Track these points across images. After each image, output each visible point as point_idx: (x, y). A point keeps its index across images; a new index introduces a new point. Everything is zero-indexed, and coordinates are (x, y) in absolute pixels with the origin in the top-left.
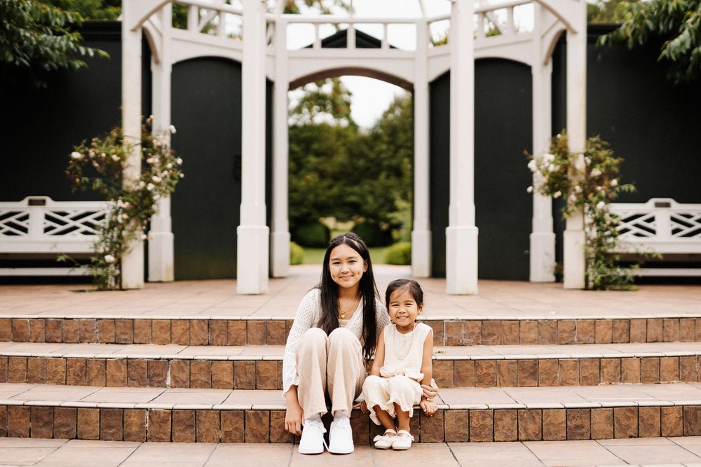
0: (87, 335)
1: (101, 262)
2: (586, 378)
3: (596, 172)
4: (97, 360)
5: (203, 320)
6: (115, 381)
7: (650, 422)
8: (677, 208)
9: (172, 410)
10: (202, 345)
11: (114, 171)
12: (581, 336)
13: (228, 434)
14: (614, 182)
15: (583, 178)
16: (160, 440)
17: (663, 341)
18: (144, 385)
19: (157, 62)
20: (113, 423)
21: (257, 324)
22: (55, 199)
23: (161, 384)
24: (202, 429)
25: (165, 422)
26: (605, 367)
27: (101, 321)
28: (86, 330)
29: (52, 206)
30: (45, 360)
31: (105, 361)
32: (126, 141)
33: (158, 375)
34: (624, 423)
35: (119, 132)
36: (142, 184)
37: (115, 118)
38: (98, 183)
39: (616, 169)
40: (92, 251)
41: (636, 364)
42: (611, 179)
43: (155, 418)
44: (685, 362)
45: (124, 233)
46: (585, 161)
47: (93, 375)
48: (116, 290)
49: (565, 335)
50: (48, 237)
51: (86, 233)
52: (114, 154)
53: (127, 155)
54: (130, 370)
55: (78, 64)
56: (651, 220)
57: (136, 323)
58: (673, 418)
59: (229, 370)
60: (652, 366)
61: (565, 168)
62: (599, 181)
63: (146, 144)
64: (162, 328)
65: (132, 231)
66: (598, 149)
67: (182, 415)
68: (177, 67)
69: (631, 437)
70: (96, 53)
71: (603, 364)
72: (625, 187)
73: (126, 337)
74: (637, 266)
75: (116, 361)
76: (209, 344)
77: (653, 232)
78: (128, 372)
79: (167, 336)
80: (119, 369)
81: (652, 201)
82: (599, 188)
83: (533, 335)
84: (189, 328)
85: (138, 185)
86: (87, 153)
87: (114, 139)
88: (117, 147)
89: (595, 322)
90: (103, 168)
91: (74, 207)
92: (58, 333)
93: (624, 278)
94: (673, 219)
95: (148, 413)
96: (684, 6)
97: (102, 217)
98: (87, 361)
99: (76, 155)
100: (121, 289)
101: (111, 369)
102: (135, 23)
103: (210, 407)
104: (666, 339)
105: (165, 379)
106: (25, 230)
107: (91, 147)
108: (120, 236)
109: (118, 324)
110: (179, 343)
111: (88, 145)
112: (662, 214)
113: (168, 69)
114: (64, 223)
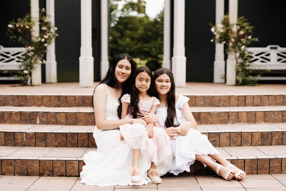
0: (6, 102)
1: (22, 73)
2: (222, 121)
3: (242, 33)
4: (7, 112)
5: (56, 96)
6: (15, 122)
7: (247, 139)
8: (280, 50)
9: (35, 133)
10: (56, 107)
11: (27, 33)
12: (223, 103)
13: (59, 143)
14: (250, 37)
15: (236, 35)
16: (30, 146)
17: (261, 106)
18: (28, 123)
20: (10, 138)
21: (79, 97)
22: (4, 47)
23: (35, 123)
24: (48, 141)
25: (32, 138)
26: (231, 116)
27: (12, 97)
28: (6, 101)
29: (3, 49)
31: (11, 113)
32: (33, 20)
33: (34, 119)
34: (235, 139)
35: (29, 16)
36: (40, 39)
38: (20, 39)
39: (250, 31)
40: (19, 69)
41: (245, 115)
42: (248, 36)
43: (28, 136)
44: (267, 114)
45: (32, 61)
46: (237, 28)
47: (6, 119)
48: (31, 86)
49: (216, 103)
50: (1, 63)
51: (18, 62)
52: (27, 25)
53: (32, 26)
54: (21, 116)
56: (268, 55)
57: (27, 97)
58: (257, 138)
59: (64, 117)
60: (253, 116)
61: (228, 31)
62: (243, 36)
63: (41, 21)
64: (38, 99)
65: (36, 60)
66: (243, 22)
67: (39, 135)
69: (238, 146)
71: (230, 115)
72: (254, 39)
73: (23, 103)
74: (260, 75)
75: (15, 113)
76: (59, 106)
77: (269, 60)
78: (21, 118)
79: (41, 103)
80: (17, 116)
81: (269, 47)
82: (243, 40)
83: (202, 103)
84: (50, 99)
85: (38, 39)
86: (15, 25)
87: (27, 19)
88: (28, 22)
89: (230, 97)
90: (22, 32)
91: (13, 50)
93: (253, 81)
94: (278, 55)
95: (25, 134)
98: (3, 113)
99: (10, 26)
101: (13, 116)
103: (51, 132)
104: (262, 105)
105: (37, 120)
107: (17, 22)
108: (31, 62)
109: (19, 97)
110: (46, 106)
111: (16, 22)
112: (273, 52)
114: (8, 57)
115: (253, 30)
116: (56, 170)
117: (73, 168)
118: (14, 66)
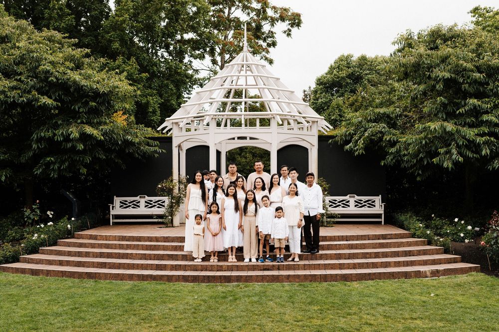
4: (178, 246)
8: (357, 198)
19: (181, 150)
22: (148, 196)
29: (147, 198)
31: (180, 246)
32: (174, 181)
35: (172, 178)
36: (179, 194)
37: (171, 174)
48: (171, 227)
50: (146, 209)
51: (159, 207)
52: (171, 185)
53: (174, 186)
55: (156, 155)
56: (349, 201)
63: (180, 182)
65: (176, 209)
66: (322, 182)
68: (188, 151)
70: (162, 151)
77: (349, 206)
81: (349, 195)
86: (162, 185)
87: (170, 180)
88: (172, 183)
91: (155, 199)
94: (355, 201)
97: (164, 202)
98: (176, 246)
99: (159, 186)
100: (173, 227)
102: (177, 145)
106: (139, 206)
111: (163, 183)
112: (352, 200)
113: (185, 152)
114: (151, 204)
115: (329, 187)
116: (208, 269)
117: (215, 268)
118: (156, 211)
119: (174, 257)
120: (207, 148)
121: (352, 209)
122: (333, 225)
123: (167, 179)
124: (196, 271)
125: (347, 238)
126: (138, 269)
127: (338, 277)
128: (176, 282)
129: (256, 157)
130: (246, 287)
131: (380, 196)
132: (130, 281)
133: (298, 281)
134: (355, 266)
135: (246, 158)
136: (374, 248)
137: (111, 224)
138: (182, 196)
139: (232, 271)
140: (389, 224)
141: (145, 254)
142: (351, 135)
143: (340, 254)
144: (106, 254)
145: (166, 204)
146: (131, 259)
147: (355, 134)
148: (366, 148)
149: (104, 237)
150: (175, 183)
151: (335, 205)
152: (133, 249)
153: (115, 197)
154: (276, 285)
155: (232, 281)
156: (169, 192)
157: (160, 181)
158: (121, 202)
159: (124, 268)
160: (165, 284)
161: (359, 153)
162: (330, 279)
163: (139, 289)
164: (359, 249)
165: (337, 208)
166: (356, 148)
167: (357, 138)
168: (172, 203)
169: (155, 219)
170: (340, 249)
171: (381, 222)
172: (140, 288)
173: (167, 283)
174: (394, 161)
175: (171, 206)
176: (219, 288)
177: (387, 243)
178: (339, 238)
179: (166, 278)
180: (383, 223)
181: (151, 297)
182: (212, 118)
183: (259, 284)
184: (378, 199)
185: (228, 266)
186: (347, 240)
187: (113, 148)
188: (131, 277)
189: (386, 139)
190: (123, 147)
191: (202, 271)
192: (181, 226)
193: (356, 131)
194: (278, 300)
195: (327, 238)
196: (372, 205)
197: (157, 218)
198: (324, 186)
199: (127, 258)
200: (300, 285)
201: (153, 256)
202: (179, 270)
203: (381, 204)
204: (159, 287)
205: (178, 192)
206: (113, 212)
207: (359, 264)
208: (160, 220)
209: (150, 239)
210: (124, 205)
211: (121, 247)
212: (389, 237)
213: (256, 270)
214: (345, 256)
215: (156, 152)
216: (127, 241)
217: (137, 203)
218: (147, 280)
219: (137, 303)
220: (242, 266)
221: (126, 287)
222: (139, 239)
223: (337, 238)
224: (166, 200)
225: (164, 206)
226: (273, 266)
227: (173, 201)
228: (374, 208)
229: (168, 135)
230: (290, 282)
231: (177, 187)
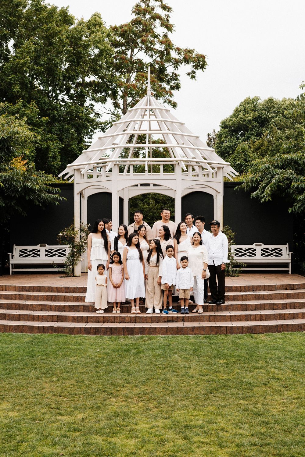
4: (80, 296)
8: (264, 246)
14: (232, 241)
19: (83, 197)
22: (49, 245)
29: (48, 247)
30: (68, 296)
32: (76, 229)
35: (73, 226)
36: (81, 243)
37: (72, 221)
38: (67, 243)
47: (79, 299)
48: (73, 277)
50: (46, 258)
51: (59, 256)
52: (72, 234)
56: (255, 250)
63: (81, 230)
65: (77, 258)
66: (228, 230)
68: (89, 198)
70: (62, 199)
77: (255, 255)
81: (255, 244)
85: (79, 243)
86: (63, 234)
87: (72, 229)
88: (73, 232)
90: (68, 238)
91: (55, 248)
92: (68, 290)
93: (236, 271)
94: (262, 250)
96: (259, 180)
97: (65, 251)
98: (78, 296)
99: (60, 234)
100: (74, 276)
102: (78, 192)
106: (39, 255)
108: (73, 260)
111: (64, 231)
112: (259, 248)
113: (86, 199)
114: (52, 253)
115: (235, 236)
116: (110, 320)
117: (118, 319)
118: (57, 260)
119: (75, 308)
120: (110, 195)
121: (258, 258)
122: (239, 274)
123: (68, 227)
124: (98, 322)
125: (253, 289)
126: (38, 320)
127: (245, 329)
128: (77, 334)
129: (159, 203)
130: (150, 339)
131: (288, 244)
132: (30, 333)
133: (203, 333)
134: (261, 318)
135: (149, 204)
136: (281, 299)
137: (11, 274)
138: (83, 244)
139: (135, 322)
140: (296, 274)
141: (46, 305)
142: (258, 182)
143: (246, 305)
144: (6, 305)
145: (67, 252)
146: (31, 310)
147: (262, 181)
148: (273, 194)
149: (4, 287)
150: (76, 231)
151: (241, 254)
152: (33, 300)
153: (14, 245)
154: (181, 338)
155: (135, 333)
156: (70, 240)
157: (61, 229)
158: (20, 251)
159: (24, 320)
160: (66, 336)
161: (265, 200)
162: (236, 332)
163: (40, 342)
164: (266, 300)
165: (243, 257)
166: (262, 195)
167: (263, 185)
168: (73, 251)
169: (55, 268)
170: (246, 300)
171: (289, 271)
172: (41, 340)
173: (68, 335)
174: (302, 208)
175: (72, 255)
176: (122, 340)
177: (295, 293)
178: (245, 288)
179: (67, 330)
180: (290, 272)
181: (52, 350)
182: (115, 165)
183: (163, 336)
184: (285, 248)
185: (131, 317)
186: (253, 291)
187: (13, 196)
188: (31, 329)
189: (294, 186)
190: (23, 194)
191: (104, 322)
192: (82, 276)
193: (262, 177)
194: (183, 353)
195: (233, 288)
196: (279, 253)
197: (57, 268)
198: (230, 234)
199: (27, 310)
200: (206, 337)
201: (54, 307)
202: (80, 322)
203: (288, 253)
204: (60, 339)
205: (79, 240)
206: (12, 261)
207: (266, 315)
208: (61, 270)
209: (51, 289)
210: (24, 254)
211: (21, 298)
212: (297, 287)
213: (160, 322)
214: (252, 307)
215: (56, 199)
216: (27, 291)
217: (38, 251)
218: (47, 333)
219: (38, 356)
220: (145, 317)
221: (27, 340)
222: (39, 289)
223: (244, 288)
224: (67, 248)
225: (65, 255)
226: (178, 317)
227: (74, 250)
228: (281, 257)
229: (69, 182)
230: (195, 334)
231: (78, 236)
